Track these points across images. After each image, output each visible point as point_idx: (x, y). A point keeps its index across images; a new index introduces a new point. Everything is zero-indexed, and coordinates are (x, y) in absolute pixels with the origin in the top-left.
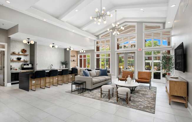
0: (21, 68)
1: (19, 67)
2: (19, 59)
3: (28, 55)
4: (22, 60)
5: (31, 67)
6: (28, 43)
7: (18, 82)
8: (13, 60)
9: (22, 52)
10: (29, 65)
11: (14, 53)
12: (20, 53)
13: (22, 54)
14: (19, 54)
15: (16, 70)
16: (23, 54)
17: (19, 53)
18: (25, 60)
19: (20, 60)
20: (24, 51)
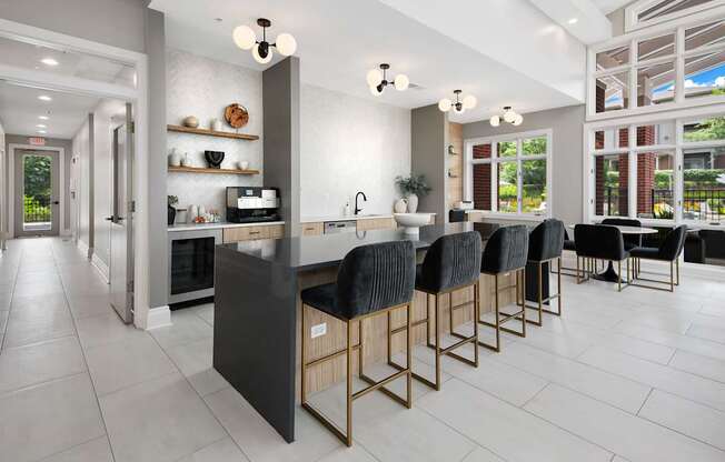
0: (222, 213)
1: (214, 208)
2: (213, 160)
3: (257, 138)
4: (226, 164)
5: (271, 205)
6: (263, 49)
7: (210, 292)
8: (182, 165)
9: (229, 123)
10: (264, 192)
11: (187, 127)
12: (220, 127)
13: (228, 130)
14: (211, 133)
15: (201, 220)
16: (233, 131)
17: (212, 125)
18: (244, 166)
19: (217, 165)
20: (236, 115)
